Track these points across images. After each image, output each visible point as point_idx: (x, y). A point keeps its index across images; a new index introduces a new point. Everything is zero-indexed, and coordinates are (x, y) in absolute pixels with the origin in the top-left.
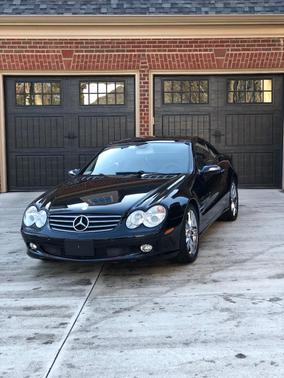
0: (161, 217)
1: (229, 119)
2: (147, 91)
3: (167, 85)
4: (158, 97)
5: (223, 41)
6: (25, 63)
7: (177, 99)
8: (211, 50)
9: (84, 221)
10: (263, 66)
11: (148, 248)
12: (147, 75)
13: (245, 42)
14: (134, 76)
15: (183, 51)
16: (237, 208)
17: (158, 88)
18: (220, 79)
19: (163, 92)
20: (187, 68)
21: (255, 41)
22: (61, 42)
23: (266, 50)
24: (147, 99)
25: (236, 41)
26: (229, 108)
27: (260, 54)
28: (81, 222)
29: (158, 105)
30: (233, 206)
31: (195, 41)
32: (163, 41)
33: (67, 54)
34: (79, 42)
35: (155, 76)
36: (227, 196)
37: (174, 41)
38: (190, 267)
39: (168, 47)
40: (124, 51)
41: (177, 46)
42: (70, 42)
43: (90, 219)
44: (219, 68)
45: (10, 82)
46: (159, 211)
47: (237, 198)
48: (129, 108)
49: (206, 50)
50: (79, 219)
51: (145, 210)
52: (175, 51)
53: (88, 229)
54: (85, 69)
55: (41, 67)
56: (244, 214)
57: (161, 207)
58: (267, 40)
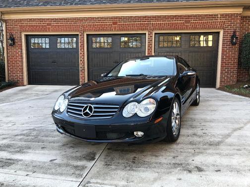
0: (152, 108)
1: (191, 54)
2: (151, 40)
3: (161, 38)
4: (157, 44)
5: (189, 16)
6: (96, 28)
7: (166, 45)
8: (183, 21)
9: (90, 109)
10: (209, 28)
11: (140, 134)
12: (152, 33)
13: (200, 16)
14: (145, 34)
15: (169, 21)
16: (199, 98)
17: (157, 40)
18: (187, 35)
19: (159, 41)
20: (171, 29)
21: (205, 16)
22: (112, 18)
23: (211, 20)
24: (151, 44)
25: (196, 16)
26: (191, 49)
27: (207, 22)
28: (87, 110)
29: (156, 48)
30: (198, 97)
31: (175, 16)
32: (160, 17)
33: (115, 23)
34: (120, 18)
35: (155, 34)
36: (195, 92)
37: (165, 17)
38: (174, 146)
39: (162, 19)
40: (141, 21)
41: (167, 19)
42: (117, 18)
43: (95, 108)
44: (187, 29)
45: (90, 37)
46: (150, 103)
47: (199, 93)
48: (143, 49)
49: (180, 21)
50: (87, 107)
51: (139, 102)
52: (165, 21)
53: (92, 116)
54: (123, 30)
55: (103, 30)
56: (203, 101)
57: (152, 100)
58: (212, 15)
